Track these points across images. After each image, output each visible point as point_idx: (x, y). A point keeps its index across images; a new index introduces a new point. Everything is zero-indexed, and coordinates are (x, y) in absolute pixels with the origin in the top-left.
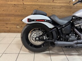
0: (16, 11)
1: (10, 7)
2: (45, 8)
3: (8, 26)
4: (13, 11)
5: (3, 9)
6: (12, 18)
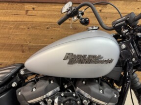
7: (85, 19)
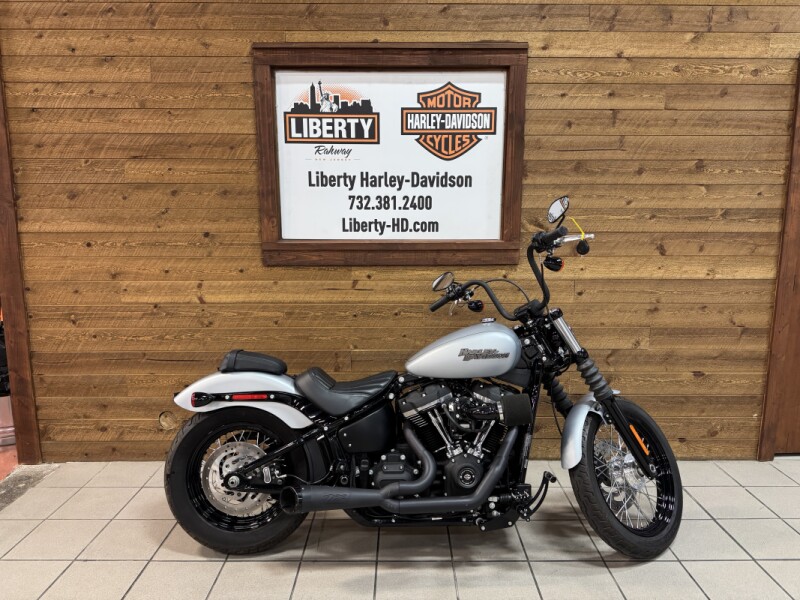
0: (161, 338)
1: (130, 317)
2: (315, 318)
3: (109, 419)
4: (146, 338)
5: (92, 330)
6: (139, 373)
7: (476, 304)
